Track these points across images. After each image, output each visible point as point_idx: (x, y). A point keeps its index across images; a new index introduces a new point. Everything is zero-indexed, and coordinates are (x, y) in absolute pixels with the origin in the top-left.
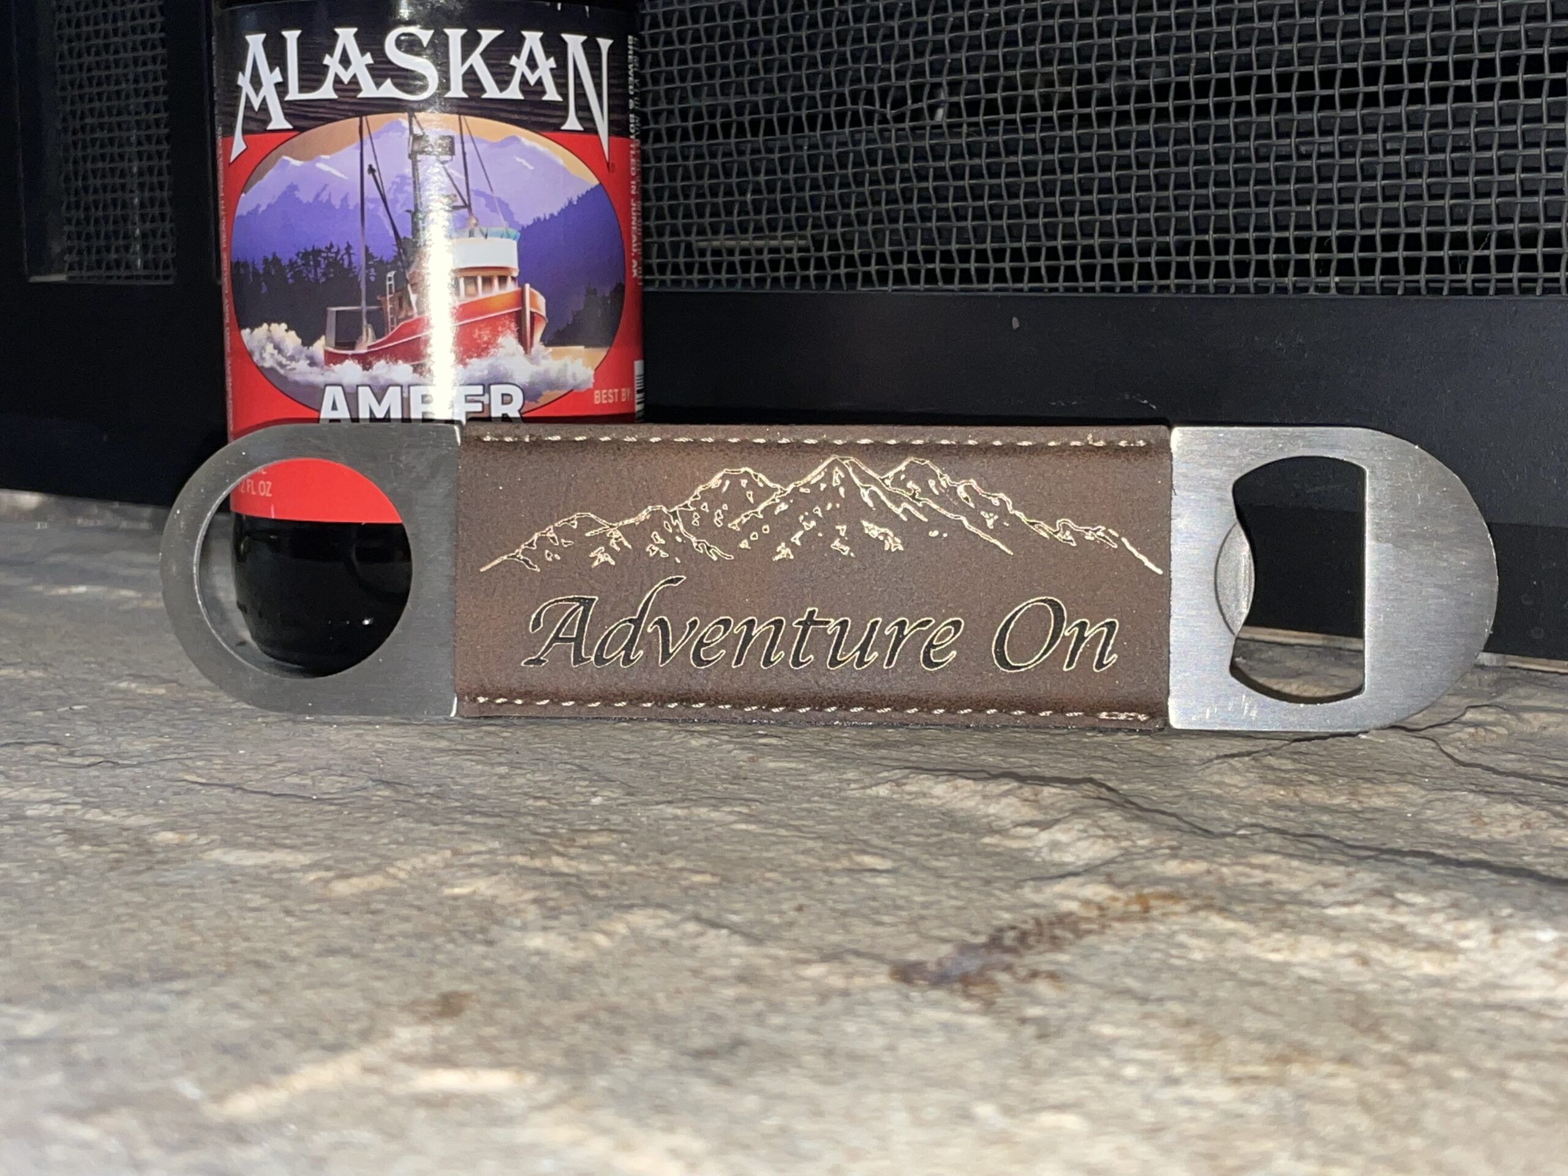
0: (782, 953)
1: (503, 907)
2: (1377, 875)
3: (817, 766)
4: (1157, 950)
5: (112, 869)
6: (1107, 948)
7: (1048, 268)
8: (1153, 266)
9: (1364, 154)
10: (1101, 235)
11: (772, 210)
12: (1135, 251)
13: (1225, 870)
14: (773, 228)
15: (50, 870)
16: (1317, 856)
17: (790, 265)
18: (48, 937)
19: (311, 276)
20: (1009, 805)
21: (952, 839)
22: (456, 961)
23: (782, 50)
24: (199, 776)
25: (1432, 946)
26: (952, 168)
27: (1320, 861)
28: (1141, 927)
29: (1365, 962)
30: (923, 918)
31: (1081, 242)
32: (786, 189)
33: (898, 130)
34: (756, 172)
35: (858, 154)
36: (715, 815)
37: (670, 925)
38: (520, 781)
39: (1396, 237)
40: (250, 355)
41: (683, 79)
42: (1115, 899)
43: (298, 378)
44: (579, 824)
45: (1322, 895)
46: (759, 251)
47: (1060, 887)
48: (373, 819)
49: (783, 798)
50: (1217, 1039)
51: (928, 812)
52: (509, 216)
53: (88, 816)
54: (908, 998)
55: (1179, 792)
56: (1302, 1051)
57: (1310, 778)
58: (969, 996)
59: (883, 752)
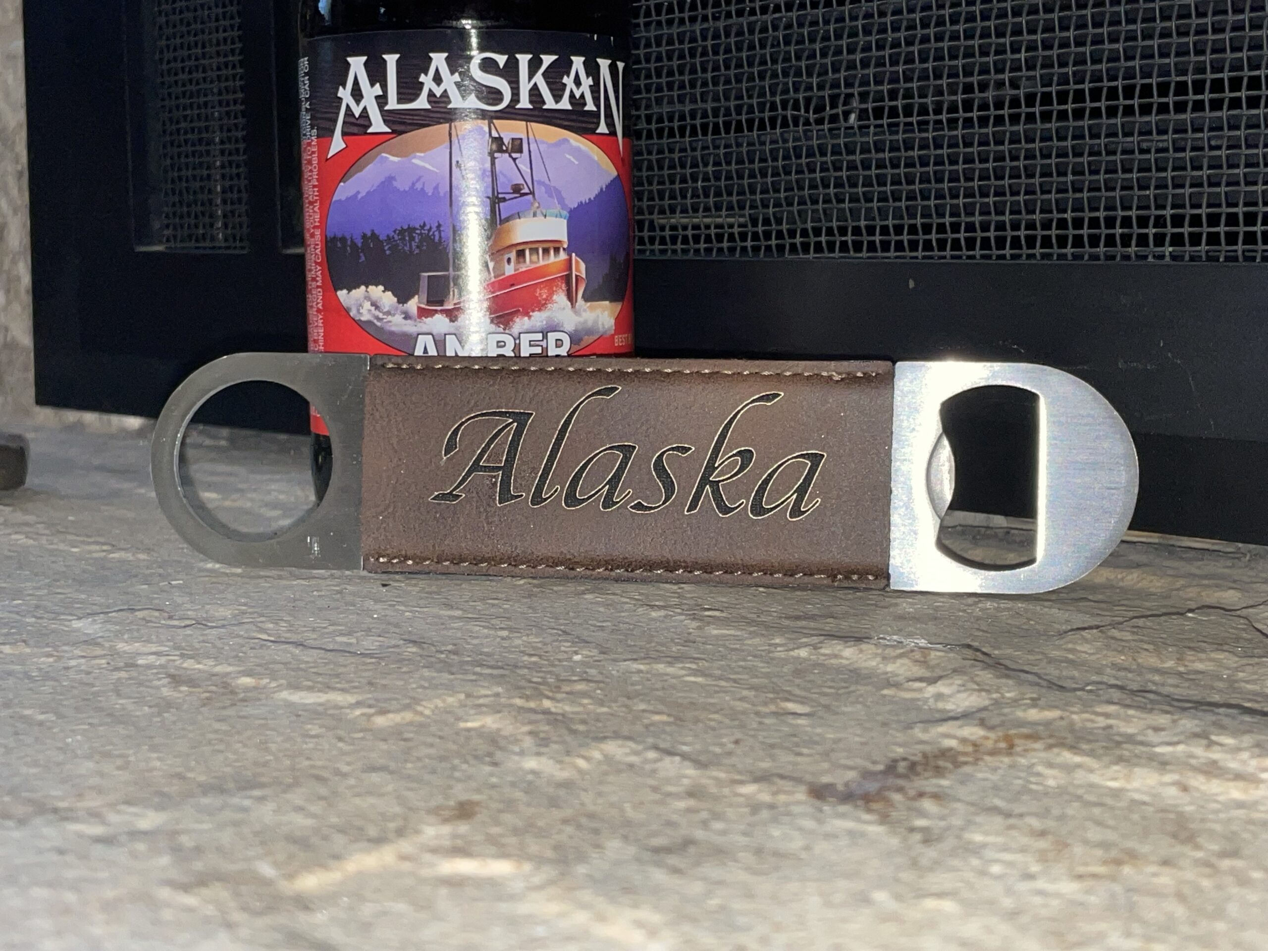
0: (722, 775)
1: (505, 738)
2: (1196, 722)
3: (751, 633)
4: (1020, 778)
5: (204, 705)
6: (980, 775)
7: (938, 240)
9: (1193, 149)
10: (981, 214)
11: (718, 194)
12: (1008, 227)
13: (1074, 717)
14: (718, 208)
15: (156, 705)
16: (1149, 706)
17: (731, 238)
18: (155, 755)
19: (407, 248)
20: (903, 665)
21: (856, 691)
22: (469, 778)
23: (727, 68)
24: (270, 635)
25: (1239, 777)
26: (862, 161)
27: (1151, 711)
28: (1006, 760)
29: (1185, 789)
30: (833, 750)
31: (964, 219)
32: (729, 178)
33: (818, 131)
34: (706, 165)
35: (786, 150)
36: (670, 670)
37: (636, 753)
38: (517, 642)
39: (1219, 215)
40: (347, 311)
41: (648, 91)
42: (987, 738)
43: (394, 329)
44: (564, 675)
45: (1152, 737)
46: (708, 227)
47: (943, 729)
48: (404, 669)
49: (723, 657)
50: (1067, 845)
51: (839, 670)
52: (561, 201)
53: (185, 665)
54: (821, 811)
55: (1040, 657)
56: (1132, 856)
57: (1146, 646)
58: (869, 811)
59: (804, 623)
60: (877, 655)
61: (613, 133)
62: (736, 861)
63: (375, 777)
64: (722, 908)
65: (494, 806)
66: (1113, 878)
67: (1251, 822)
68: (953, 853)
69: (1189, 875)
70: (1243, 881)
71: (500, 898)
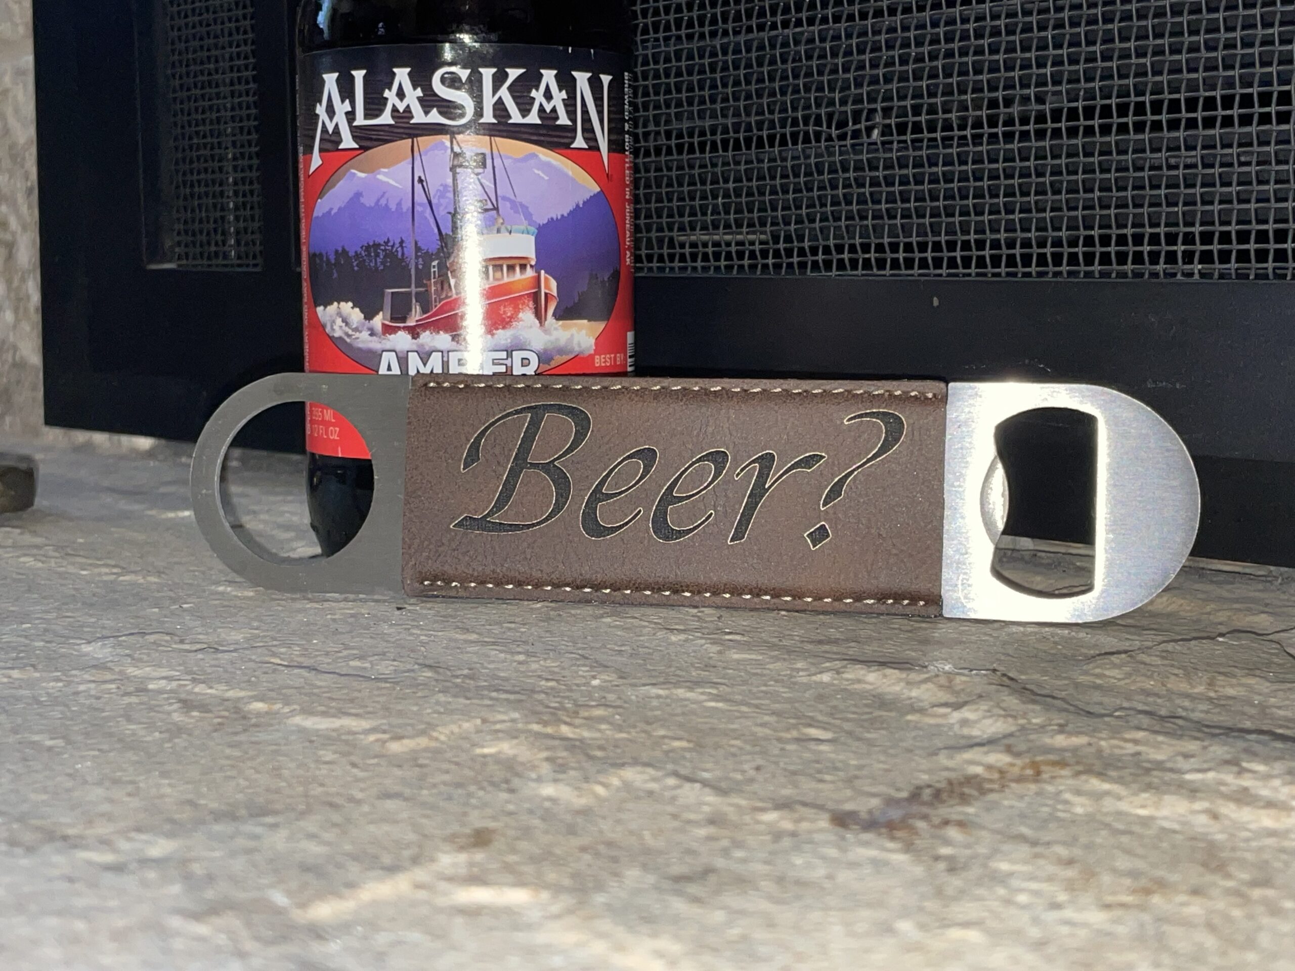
0: (743, 802)
1: (523, 764)
2: (1226, 748)
3: (772, 657)
4: (1047, 805)
5: (216, 731)
6: (1006, 803)
7: (962, 257)
8: (1049, 256)
9: (1222, 165)
10: (1006, 231)
11: (738, 211)
12: (1034, 243)
13: (1103, 743)
14: (739, 225)
15: (167, 731)
16: (1179, 732)
17: (752, 255)
18: (167, 781)
19: (372, 264)
20: (927, 690)
21: (881, 716)
22: (485, 805)
23: (748, 83)
24: (282, 659)
25: (1270, 804)
26: (885, 177)
27: (1180, 737)
28: (1033, 787)
29: (1215, 816)
30: (856, 777)
31: (989, 236)
32: (750, 194)
33: (840, 146)
34: (726, 181)
35: (808, 166)
36: (690, 695)
37: (654, 779)
38: (534, 666)
39: (1249, 232)
40: (323, 327)
41: (668, 106)
42: (1012, 765)
43: (361, 345)
44: (582, 700)
45: (1181, 763)
46: (728, 244)
47: (968, 755)
48: (420, 694)
49: (745, 682)
50: (1093, 874)
51: (862, 695)
52: (528, 217)
53: (197, 690)
54: (843, 838)
55: (1066, 682)
56: (1161, 885)
57: (1176, 671)
58: (893, 838)
59: (827, 647)
60: (901, 680)
61: (594, 147)
62: (757, 889)
63: (390, 805)
64: (744, 938)
65: (511, 833)
66: (1142, 908)
67: (1283, 850)
68: (979, 882)
69: (1220, 905)
70: (1275, 911)
71: (517, 927)
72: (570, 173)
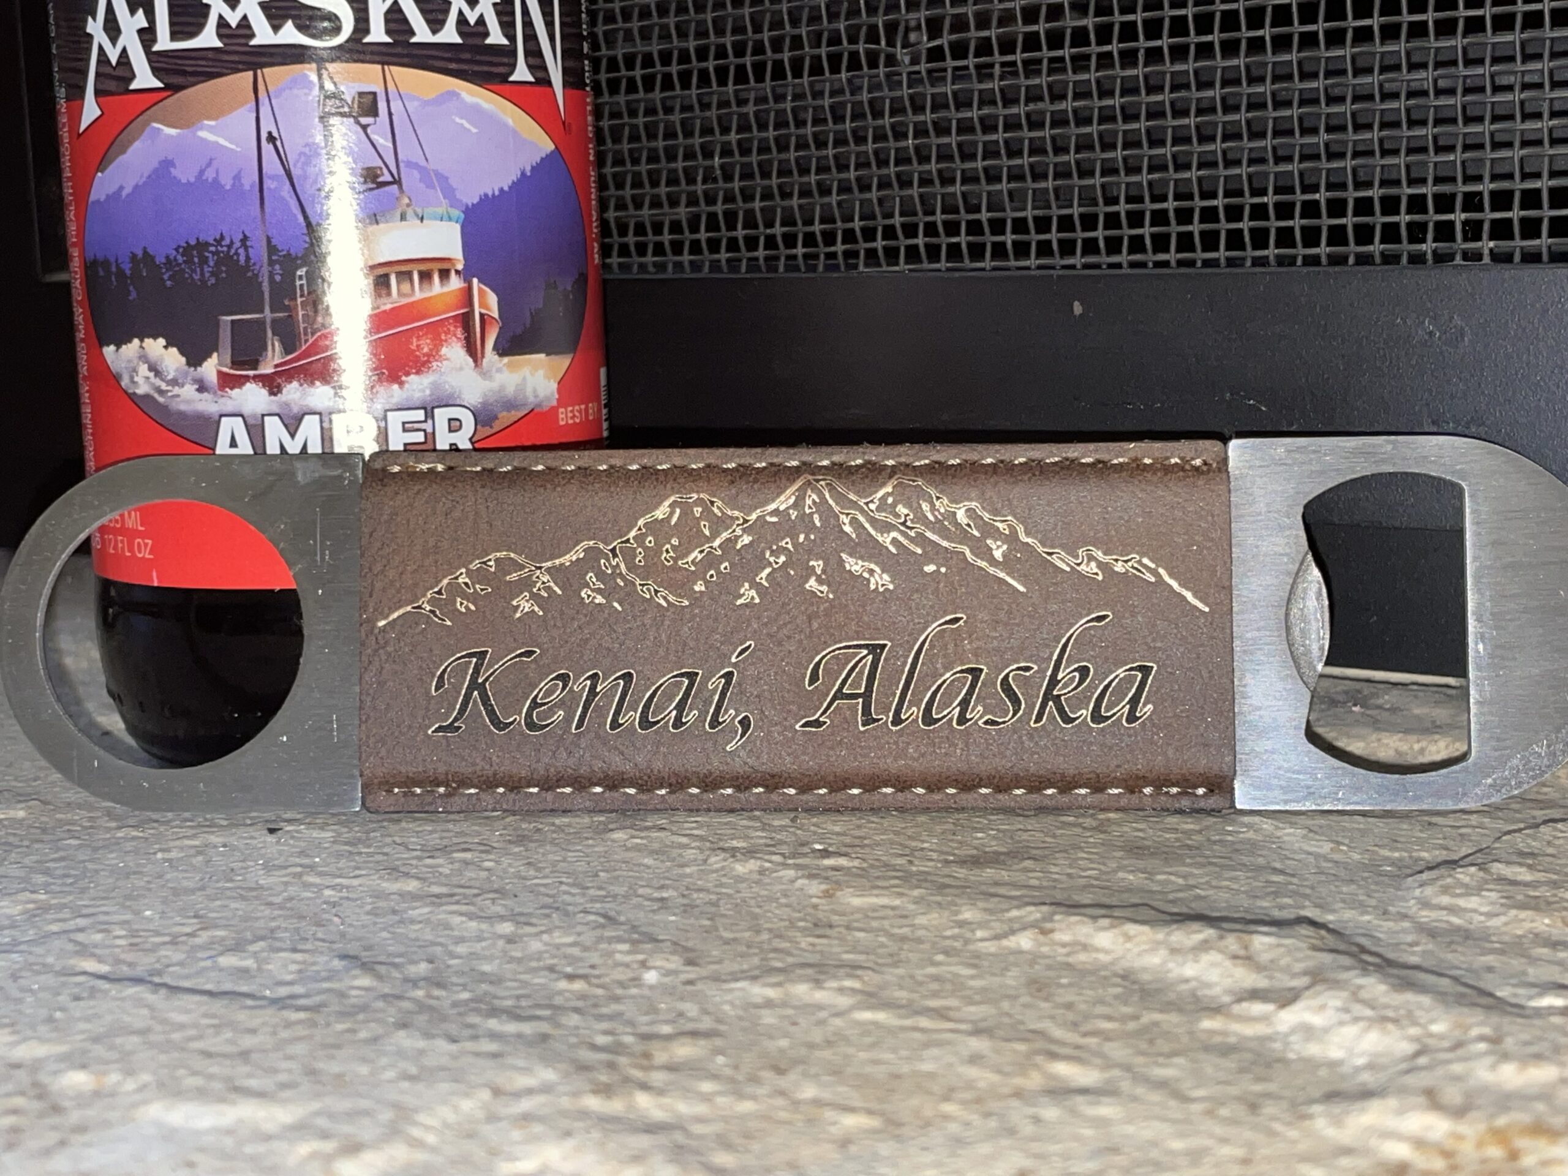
3: (917, 901)
8: (1246, 233)
19: (196, 277)
20: (1213, 965)
21: (1156, 1024)
36: (820, 996)
40: (117, 379)
42: (1458, 1137)
43: (183, 407)
51: (1097, 973)
52: (449, 193)
61: (543, 81)
72: (510, 122)
